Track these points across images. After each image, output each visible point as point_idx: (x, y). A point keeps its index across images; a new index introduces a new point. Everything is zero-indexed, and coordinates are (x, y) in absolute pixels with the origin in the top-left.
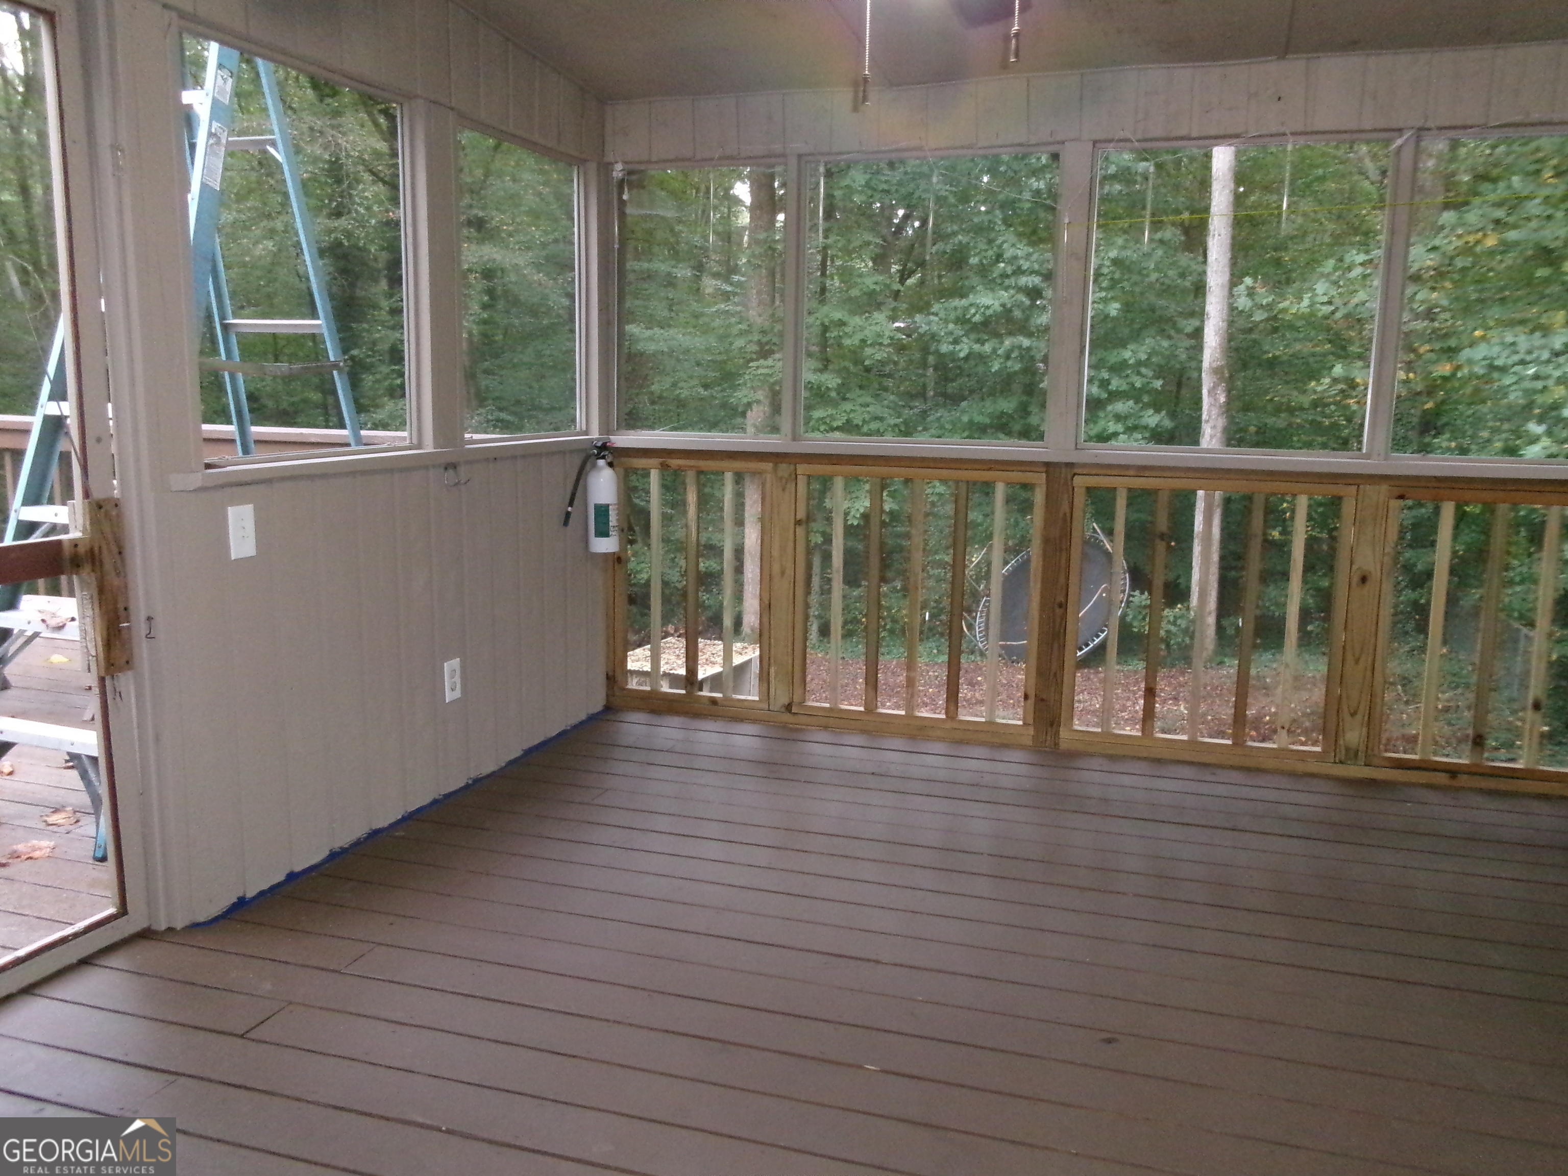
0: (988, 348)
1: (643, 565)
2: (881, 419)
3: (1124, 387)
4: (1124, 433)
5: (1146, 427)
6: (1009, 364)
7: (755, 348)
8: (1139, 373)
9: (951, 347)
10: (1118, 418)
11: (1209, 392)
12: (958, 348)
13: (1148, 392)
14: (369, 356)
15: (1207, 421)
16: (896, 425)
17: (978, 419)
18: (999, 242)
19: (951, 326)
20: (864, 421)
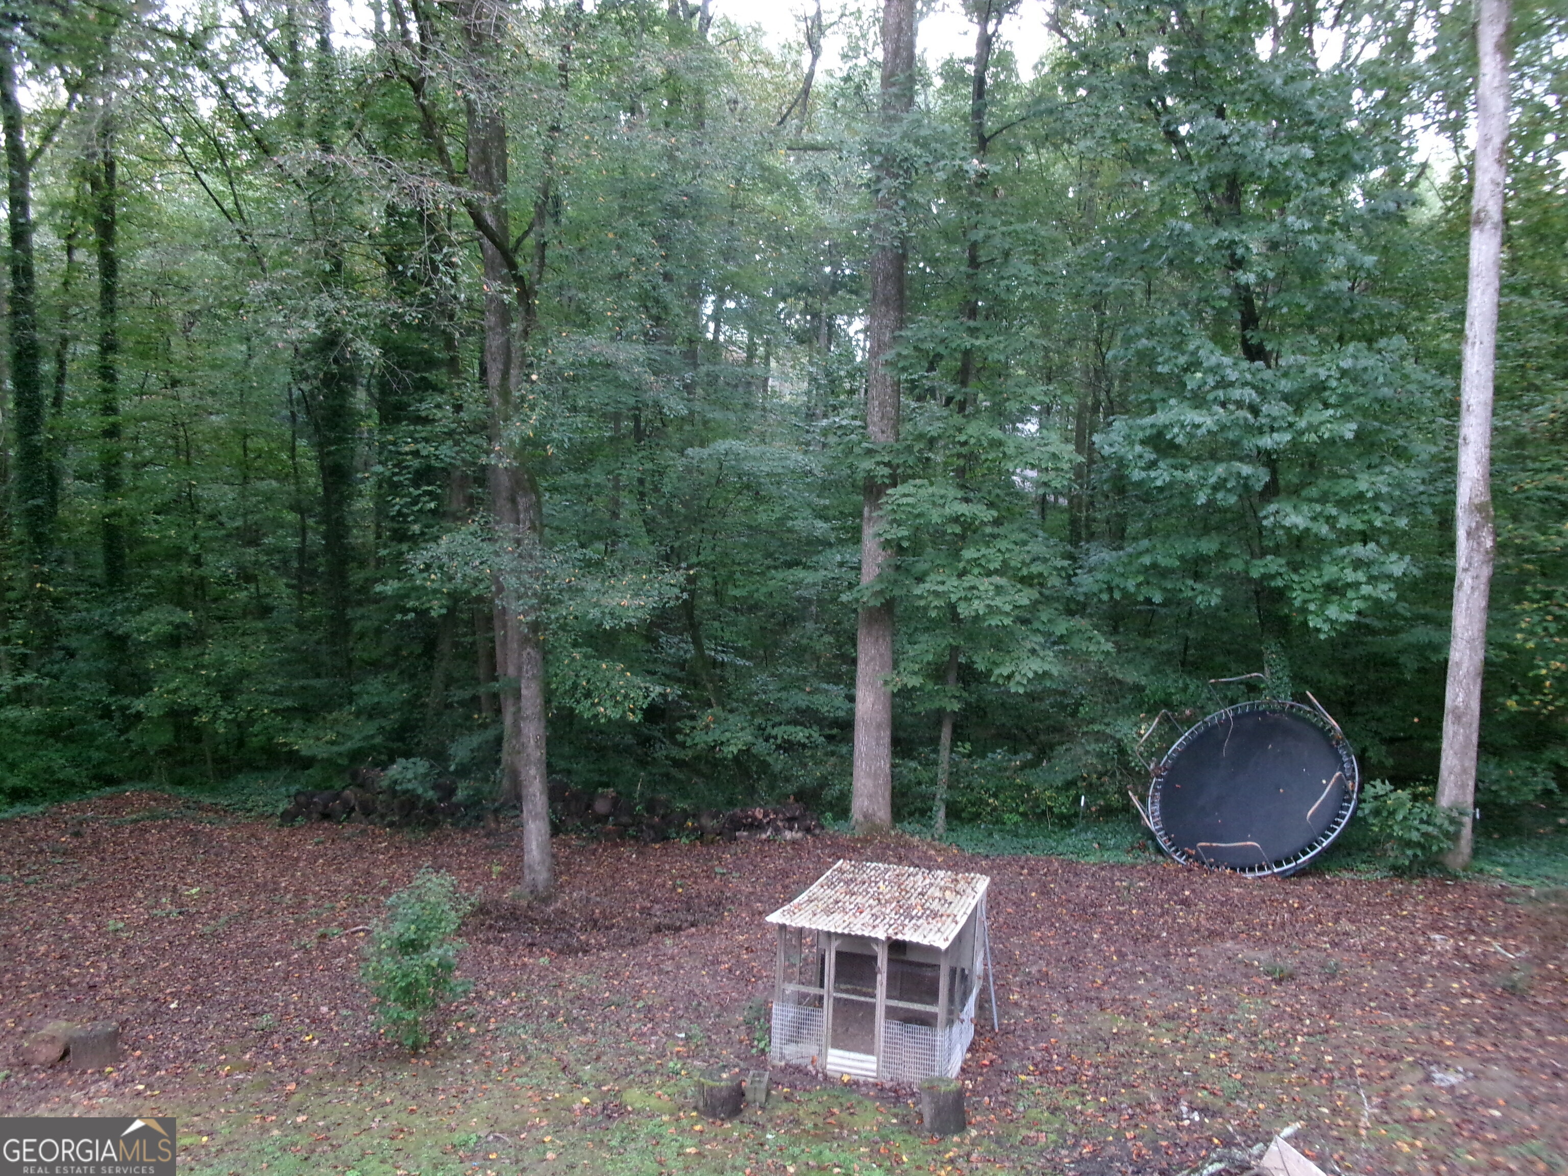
0: (1192, 475)
1: (728, 734)
2: (1045, 560)
3: (1359, 526)
4: (1366, 583)
5: (1389, 577)
6: (1220, 495)
7: (886, 471)
8: (1377, 509)
9: (1143, 474)
10: (1358, 564)
11: (1468, 534)
12: (1153, 474)
13: (1389, 533)
14: (394, 474)
15: (1465, 570)
16: (1062, 568)
17: (1163, 562)
18: (1191, 347)
19: (1138, 448)
20: (1023, 563)
